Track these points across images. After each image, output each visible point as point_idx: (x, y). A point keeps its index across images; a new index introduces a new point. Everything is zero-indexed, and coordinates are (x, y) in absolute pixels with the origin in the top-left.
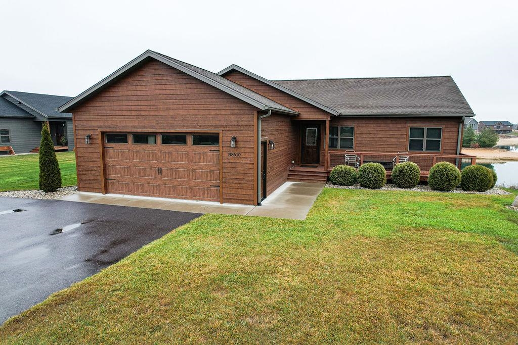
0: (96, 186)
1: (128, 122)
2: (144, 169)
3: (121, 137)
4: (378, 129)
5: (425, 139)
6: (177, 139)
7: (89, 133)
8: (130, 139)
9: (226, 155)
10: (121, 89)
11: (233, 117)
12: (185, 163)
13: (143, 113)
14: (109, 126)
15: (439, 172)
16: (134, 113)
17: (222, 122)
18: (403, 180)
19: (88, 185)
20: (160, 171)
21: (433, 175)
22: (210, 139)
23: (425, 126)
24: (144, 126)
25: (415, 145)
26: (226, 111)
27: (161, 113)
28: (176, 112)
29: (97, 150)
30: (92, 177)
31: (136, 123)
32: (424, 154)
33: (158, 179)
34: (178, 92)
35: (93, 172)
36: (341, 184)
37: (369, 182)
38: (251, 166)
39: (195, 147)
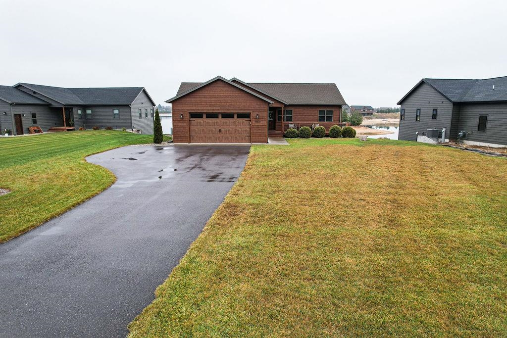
0: (184, 139)
1: (205, 108)
2: (212, 130)
3: (199, 115)
4: (304, 111)
5: (326, 116)
6: (230, 116)
7: (181, 113)
8: (204, 116)
9: (254, 122)
10: (201, 92)
11: (257, 106)
12: (233, 126)
13: (213, 104)
14: (194, 110)
15: (334, 130)
16: (208, 104)
17: (253, 108)
18: (317, 134)
19: (179, 139)
20: (220, 131)
21: (331, 132)
22: (247, 116)
23: (326, 109)
24: (214, 110)
25: (321, 119)
26: (254, 103)
27: (223, 104)
28: (231, 104)
29: (186, 122)
30: (182, 135)
31: (210, 108)
32: (325, 122)
33: (219, 134)
34: (232, 95)
35: (183, 133)
36: (291, 138)
37: (303, 135)
38: (265, 126)
39: (239, 119)
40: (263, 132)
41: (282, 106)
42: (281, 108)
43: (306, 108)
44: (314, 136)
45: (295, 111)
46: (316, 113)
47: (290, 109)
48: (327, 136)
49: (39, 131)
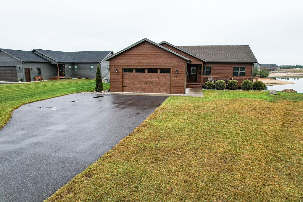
0: (119, 89)
1: (134, 65)
2: (140, 82)
3: (131, 70)
4: (221, 67)
5: (239, 71)
6: (154, 71)
7: (116, 69)
8: (134, 71)
9: (174, 76)
10: (131, 52)
11: (177, 63)
12: (157, 80)
13: (140, 61)
14: (126, 66)
15: (245, 83)
16: (137, 61)
17: (172, 65)
18: (231, 87)
19: (115, 89)
20: (146, 83)
21: (243, 85)
22: (168, 71)
23: (239, 66)
24: (141, 66)
25: (235, 74)
26: (174, 60)
27: (148, 61)
28: (155, 61)
29: (120, 75)
30: (117, 86)
31: (138, 65)
32: (239, 77)
33: (145, 86)
34: (155, 53)
35: (118, 84)
36: (208, 89)
37: (219, 87)
38: (183, 80)
39: (161, 74)
40: (181, 85)
41: (202, 63)
42: (201, 64)
43: (222, 65)
44: (227, 88)
45: (214, 68)
46: (231, 69)
47: (209, 66)
48: (239, 88)
49: (42, 79)
